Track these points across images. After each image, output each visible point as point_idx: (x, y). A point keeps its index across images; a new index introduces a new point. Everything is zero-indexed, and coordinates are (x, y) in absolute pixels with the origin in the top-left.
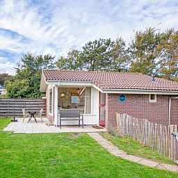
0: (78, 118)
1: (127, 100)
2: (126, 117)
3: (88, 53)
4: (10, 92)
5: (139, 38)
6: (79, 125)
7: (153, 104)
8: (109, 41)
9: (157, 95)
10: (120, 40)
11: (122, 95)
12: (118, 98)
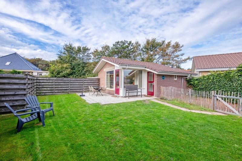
0: (137, 91)
1: (166, 79)
2: (172, 89)
3: (117, 48)
4: (53, 73)
5: (148, 43)
6: (137, 96)
7: (176, 81)
8: (130, 42)
9: (178, 76)
10: (137, 43)
11: (163, 76)
12: (161, 78)
